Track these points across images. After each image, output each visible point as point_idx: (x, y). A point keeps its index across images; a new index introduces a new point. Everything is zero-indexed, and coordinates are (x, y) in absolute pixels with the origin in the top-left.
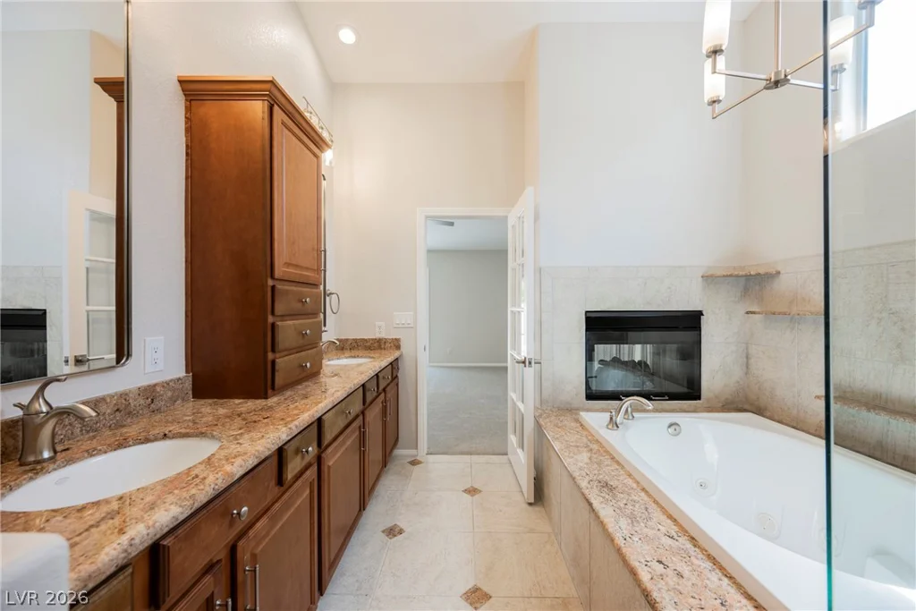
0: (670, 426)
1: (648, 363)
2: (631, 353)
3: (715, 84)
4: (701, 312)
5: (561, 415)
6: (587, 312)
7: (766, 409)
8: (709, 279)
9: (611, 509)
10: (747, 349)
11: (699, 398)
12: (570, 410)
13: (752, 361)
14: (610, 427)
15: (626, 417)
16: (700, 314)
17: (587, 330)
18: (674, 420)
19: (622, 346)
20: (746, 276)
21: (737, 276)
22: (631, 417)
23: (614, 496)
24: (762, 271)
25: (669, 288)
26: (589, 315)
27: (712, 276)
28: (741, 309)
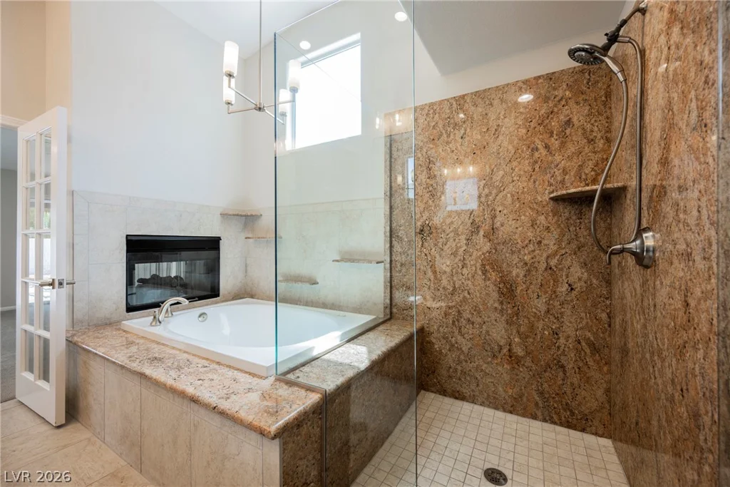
0: (200, 316)
1: (182, 276)
2: (169, 269)
3: (229, 94)
4: (219, 238)
5: (101, 329)
6: (127, 236)
7: (255, 295)
8: (225, 216)
9: (162, 370)
10: (246, 260)
11: (218, 295)
12: (109, 324)
13: (248, 268)
14: (154, 324)
15: (167, 315)
16: (219, 239)
17: (127, 251)
18: (203, 311)
19: (161, 263)
20: (245, 216)
21: (241, 216)
22: (170, 315)
23: (163, 362)
24: (254, 214)
25: (199, 220)
26: (129, 238)
27: (226, 214)
28: (243, 236)
